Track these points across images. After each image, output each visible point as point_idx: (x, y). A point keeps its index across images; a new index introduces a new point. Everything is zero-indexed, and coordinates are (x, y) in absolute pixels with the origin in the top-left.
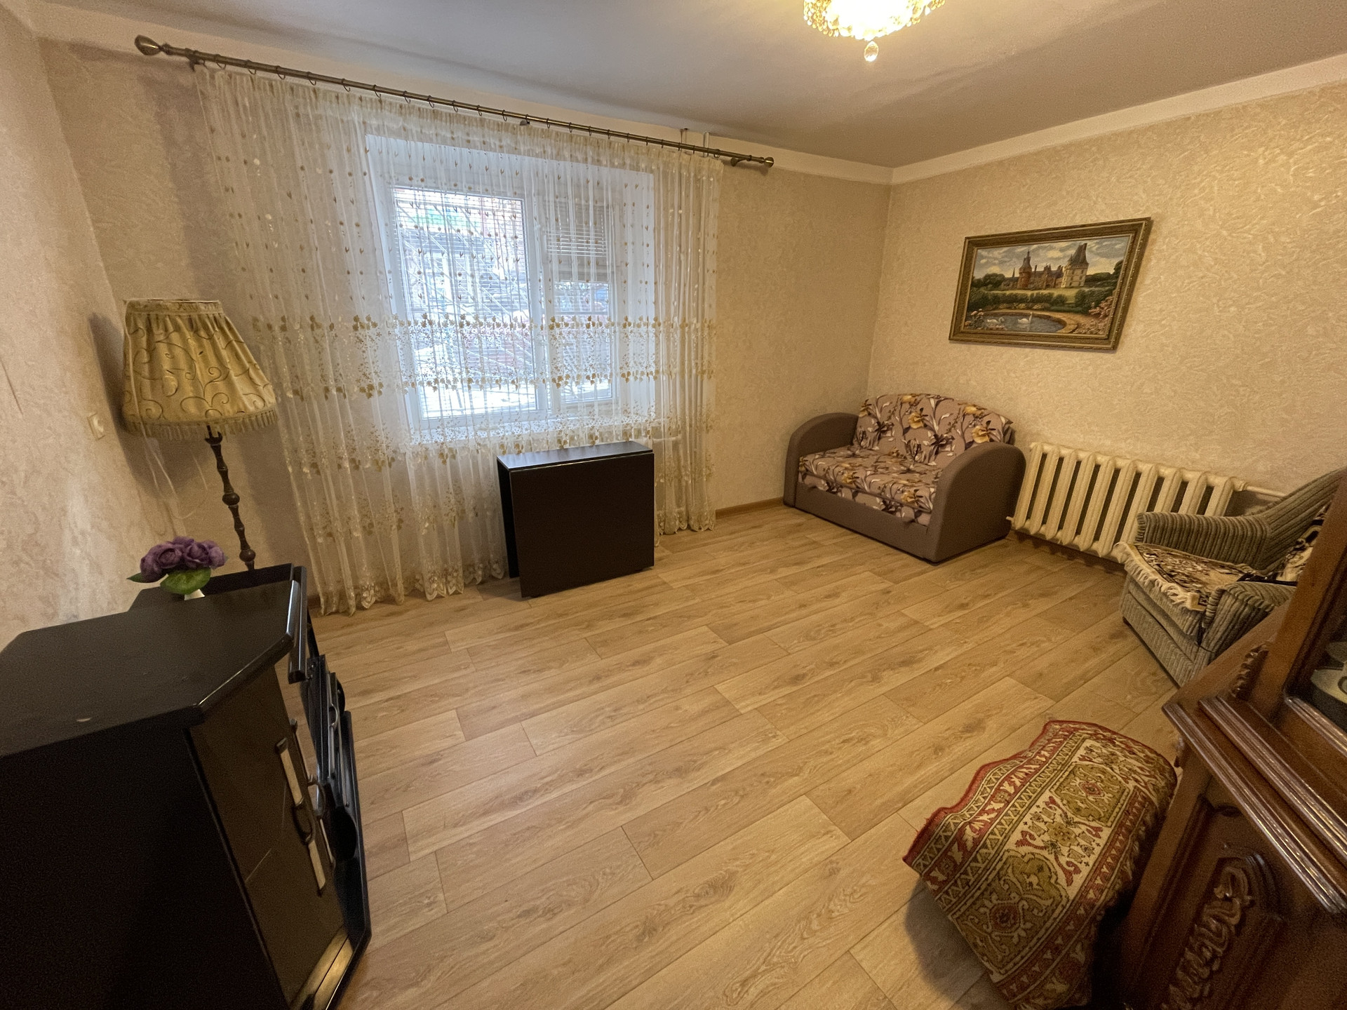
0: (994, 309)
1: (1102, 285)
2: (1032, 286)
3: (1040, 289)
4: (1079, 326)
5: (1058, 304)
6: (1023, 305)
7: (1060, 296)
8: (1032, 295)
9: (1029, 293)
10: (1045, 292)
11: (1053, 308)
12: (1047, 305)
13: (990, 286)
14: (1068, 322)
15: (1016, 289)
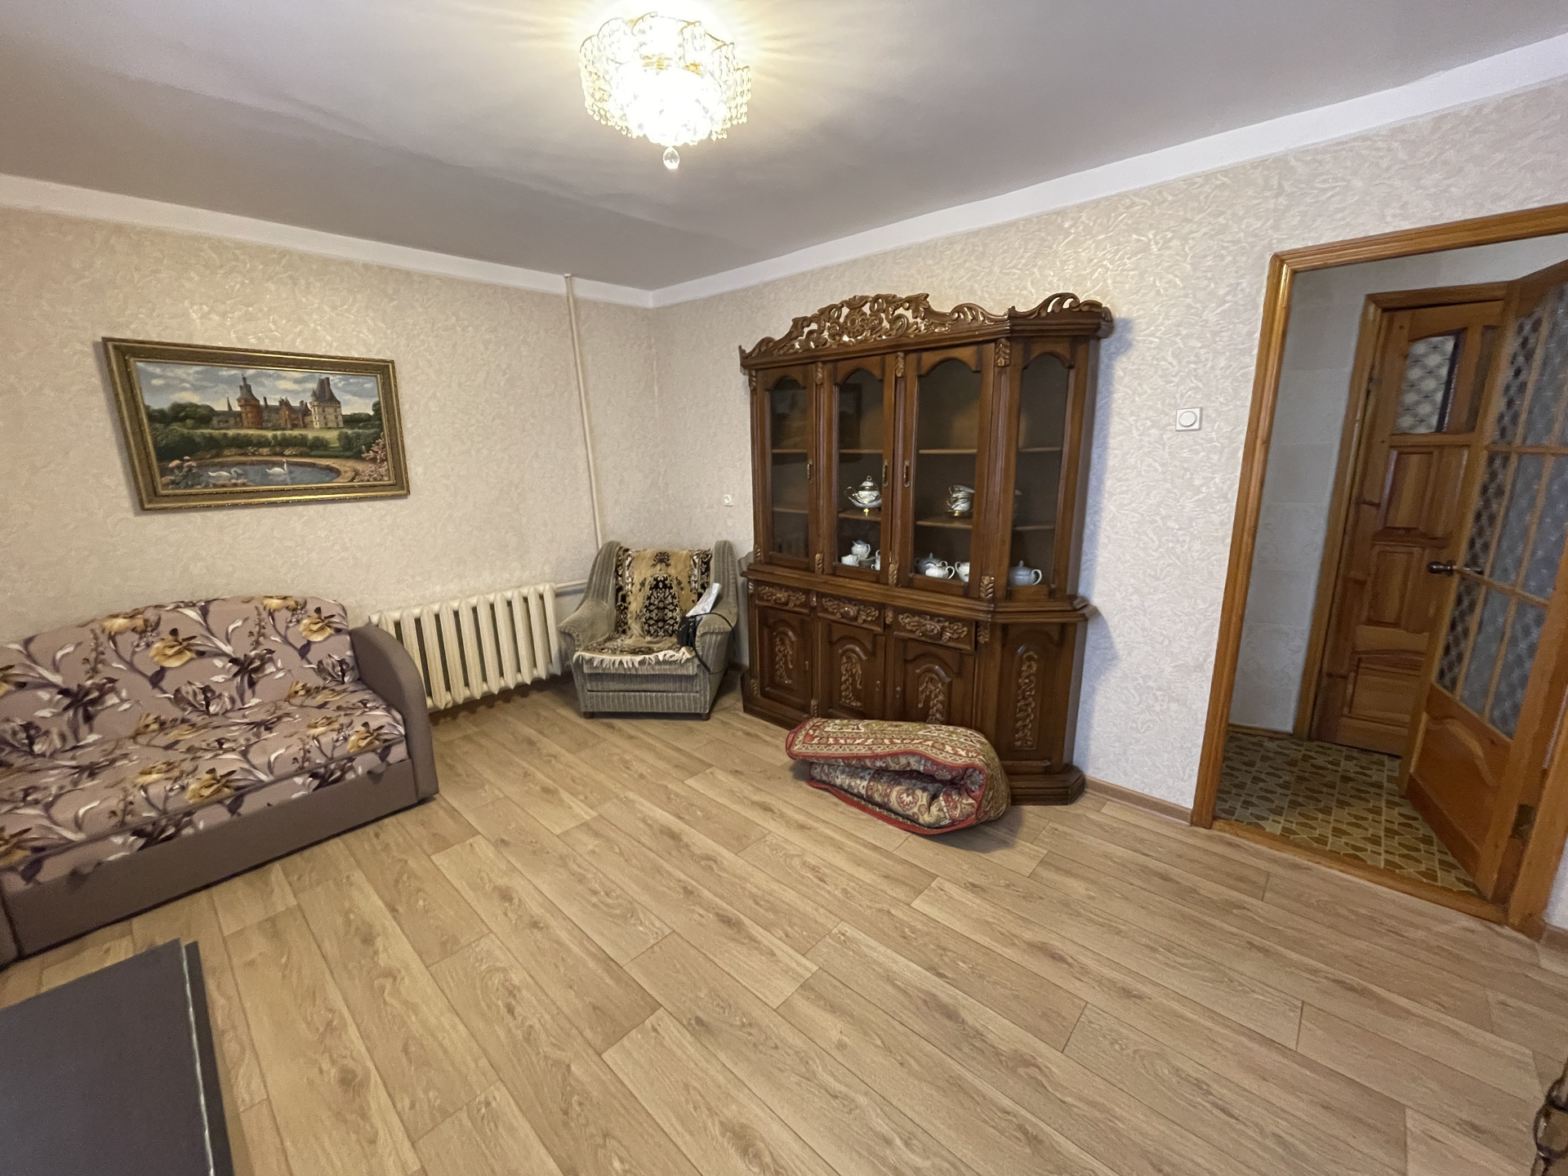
0: (212, 457)
1: (364, 427)
2: (270, 425)
3: (284, 429)
4: (357, 473)
5: (318, 447)
6: (265, 451)
7: (317, 439)
8: (275, 437)
9: (269, 434)
10: (296, 433)
11: (313, 453)
12: (305, 449)
13: (189, 422)
14: (342, 469)
15: (242, 427)
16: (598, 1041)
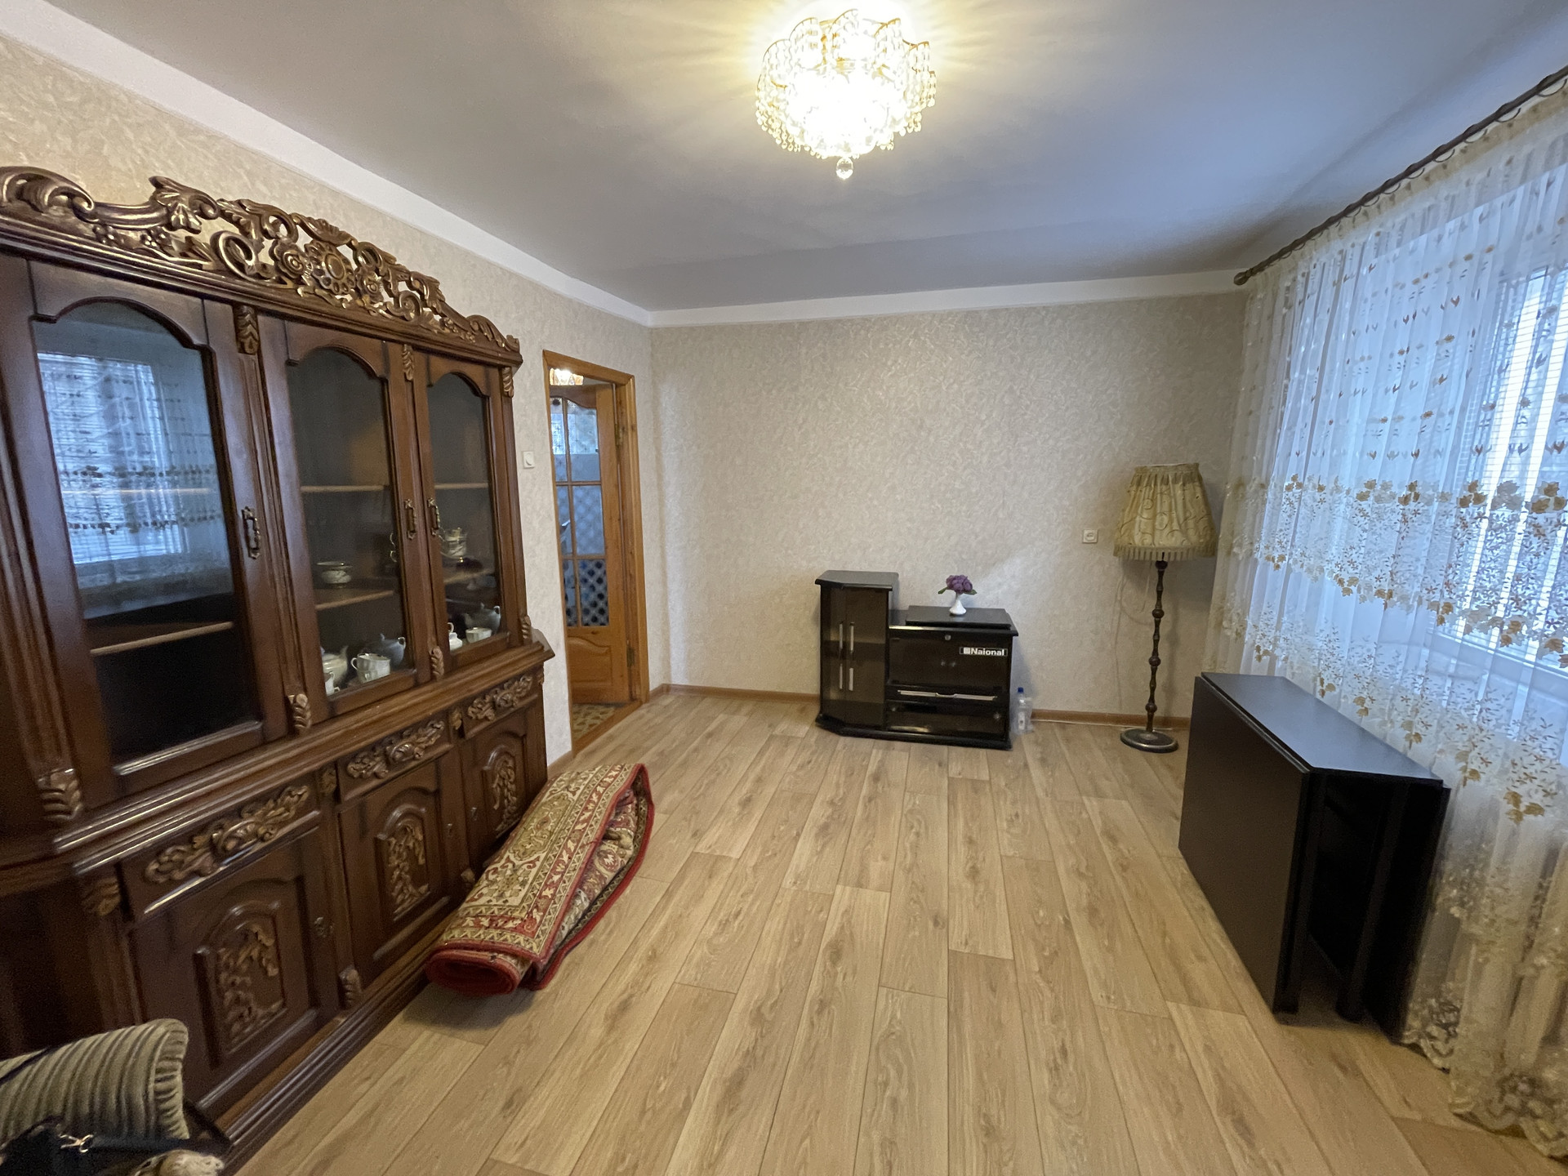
16: (1009, 968)
